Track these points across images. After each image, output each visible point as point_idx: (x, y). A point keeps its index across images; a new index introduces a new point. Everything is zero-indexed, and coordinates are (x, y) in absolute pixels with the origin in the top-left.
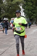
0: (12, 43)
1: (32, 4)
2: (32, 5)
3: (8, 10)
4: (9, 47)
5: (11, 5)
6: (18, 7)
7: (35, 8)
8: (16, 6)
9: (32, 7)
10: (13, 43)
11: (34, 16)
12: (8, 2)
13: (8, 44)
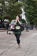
2: (34, 9)
3: (9, 12)
4: (8, 49)
5: (13, 7)
6: (20, 9)
7: (36, 12)
8: (18, 8)
9: (34, 11)
10: (13, 45)
11: (35, 20)
12: (10, 3)
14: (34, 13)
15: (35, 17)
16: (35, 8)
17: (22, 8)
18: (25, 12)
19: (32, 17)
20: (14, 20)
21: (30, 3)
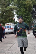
0: (6, 49)
1: (25, 10)
5: (5, 11)
6: (12, 13)
7: (28, 13)
8: (10, 12)
9: (25, 13)
11: (27, 21)
12: (2, 8)
13: (3, 50)
14: (26, 15)
15: (27, 18)
16: (26, 10)
17: (14, 11)
18: (18, 15)
19: (24, 19)
20: (7, 24)
21: (21, 6)
